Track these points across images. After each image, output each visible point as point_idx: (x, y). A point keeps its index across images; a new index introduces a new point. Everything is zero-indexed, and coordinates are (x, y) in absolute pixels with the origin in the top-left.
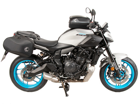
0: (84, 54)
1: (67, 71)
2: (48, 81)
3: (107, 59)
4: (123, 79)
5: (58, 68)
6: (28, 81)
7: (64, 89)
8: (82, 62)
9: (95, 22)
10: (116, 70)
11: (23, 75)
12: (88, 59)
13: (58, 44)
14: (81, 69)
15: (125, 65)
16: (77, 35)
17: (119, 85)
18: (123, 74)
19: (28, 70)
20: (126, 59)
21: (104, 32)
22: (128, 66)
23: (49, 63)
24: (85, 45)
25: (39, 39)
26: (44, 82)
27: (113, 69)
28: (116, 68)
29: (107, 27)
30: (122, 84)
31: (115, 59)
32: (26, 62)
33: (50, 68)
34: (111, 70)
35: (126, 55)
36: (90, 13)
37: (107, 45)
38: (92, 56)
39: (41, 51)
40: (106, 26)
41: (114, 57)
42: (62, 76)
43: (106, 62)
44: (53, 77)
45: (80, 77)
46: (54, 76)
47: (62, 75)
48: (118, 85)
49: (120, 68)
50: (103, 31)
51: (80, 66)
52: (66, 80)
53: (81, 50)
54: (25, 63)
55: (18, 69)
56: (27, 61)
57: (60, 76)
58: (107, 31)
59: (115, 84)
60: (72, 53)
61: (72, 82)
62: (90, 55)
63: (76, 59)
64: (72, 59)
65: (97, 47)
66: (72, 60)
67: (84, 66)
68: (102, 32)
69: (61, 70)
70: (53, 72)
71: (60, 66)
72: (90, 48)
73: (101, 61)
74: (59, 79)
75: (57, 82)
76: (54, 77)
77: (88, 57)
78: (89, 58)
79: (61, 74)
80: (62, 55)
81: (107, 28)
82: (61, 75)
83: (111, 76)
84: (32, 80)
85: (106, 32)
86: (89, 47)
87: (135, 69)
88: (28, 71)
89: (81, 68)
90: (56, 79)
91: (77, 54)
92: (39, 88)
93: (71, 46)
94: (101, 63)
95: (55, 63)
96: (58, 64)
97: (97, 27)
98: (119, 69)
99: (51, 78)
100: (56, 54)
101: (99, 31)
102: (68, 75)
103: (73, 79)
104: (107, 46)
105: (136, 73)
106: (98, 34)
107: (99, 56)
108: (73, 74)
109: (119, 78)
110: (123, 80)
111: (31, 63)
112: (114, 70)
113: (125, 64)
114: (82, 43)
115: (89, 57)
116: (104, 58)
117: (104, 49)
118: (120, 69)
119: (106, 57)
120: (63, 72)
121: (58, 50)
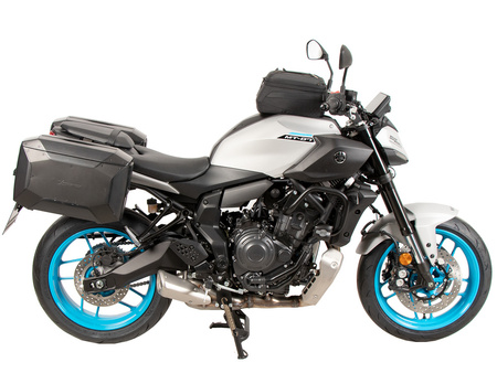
0: (306, 205)
1: (244, 266)
2: (174, 302)
3: (383, 223)
4: (439, 296)
5: (211, 257)
6: (99, 304)
7: (234, 331)
8: (299, 234)
9: (347, 91)
10: (419, 262)
11: (85, 282)
12: (321, 224)
13: (212, 170)
14: (292, 259)
15: (449, 245)
16: (283, 137)
17: (424, 317)
18: (440, 279)
19: (101, 264)
20: (452, 226)
21: (375, 129)
22: (458, 249)
23: (180, 237)
24: (311, 175)
25: (140, 153)
26: (157, 308)
27: (409, 258)
28: (416, 257)
29: (388, 109)
30: (435, 315)
31: (413, 223)
32: (94, 236)
33: (183, 257)
34: (399, 263)
35: (452, 209)
36: (322, 58)
37: (388, 175)
38: (333, 212)
39: (150, 196)
40: (385, 105)
41: (411, 218)
42: (226, 287)
43: (384, 233)
44: (193, 288)
45: (287, 290)
46: (195, 286)
47: (227, 283)
48: (420, 316)
49: (432, 256)
50: (372, 124)
51: (290, 249)
52: (238, 301)
53: (295, 193)
54: (91, 240)
55: (63, 259)
56: (97, 233)
57: (220, 287)
58: (387, 123)
59: (410, 314)
60: (263, 204)
61: (260, 305)
62: (327, 210)
63: (274, 223)
64: (260, 223)
65: (350, 181)
66: (261, 228)
67: (305, 248)
68: (371, 129)
69: (223, 263)
70: (193, 270)
71: (220, 250)
72: (328, 184)
73: (363, 233)
74: (215, 297)
75: (206, 307)
76: (198, 287)
77: (319, 216)
78: (323, 219)
79: (220, 278)
80: (223, 210)
81: (387, 115)
82: (222, 283)
83: (400, 283)
84: (115, 301)
85: (382, 126)
86: (325, 179)
87: (484, 260)
88: (100, 269)
89: (295, 257)
90: (204, 296)
91: (280, 207)
92: (141, 328)
93: (260, 177)
94: (363, 240)
95: (201, 238)
96: (211, 241)
97: (354, 109)
98: (428, 261)
99: (187, 293)
100: (205, 207)
101: (360, 124)
102: (248, 281)
103: (263, 298)
104: (386, 179)
105: (486, 272)
106: (353, 134)
107: (359, 213)
108: (264, 279)
109: (426, 292)
110: (439, 300)
111: (109, 239)
112: (409, 262)
113: (447, 240)
114: (300, 168)
115: (323, 217)
116: (374, 222)
117: (374, 188)
118: (433, 261)
119: (381, 216)
120: (231, 270)
121: (211, 190)
